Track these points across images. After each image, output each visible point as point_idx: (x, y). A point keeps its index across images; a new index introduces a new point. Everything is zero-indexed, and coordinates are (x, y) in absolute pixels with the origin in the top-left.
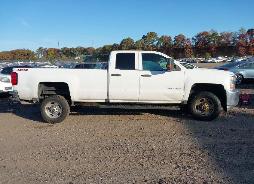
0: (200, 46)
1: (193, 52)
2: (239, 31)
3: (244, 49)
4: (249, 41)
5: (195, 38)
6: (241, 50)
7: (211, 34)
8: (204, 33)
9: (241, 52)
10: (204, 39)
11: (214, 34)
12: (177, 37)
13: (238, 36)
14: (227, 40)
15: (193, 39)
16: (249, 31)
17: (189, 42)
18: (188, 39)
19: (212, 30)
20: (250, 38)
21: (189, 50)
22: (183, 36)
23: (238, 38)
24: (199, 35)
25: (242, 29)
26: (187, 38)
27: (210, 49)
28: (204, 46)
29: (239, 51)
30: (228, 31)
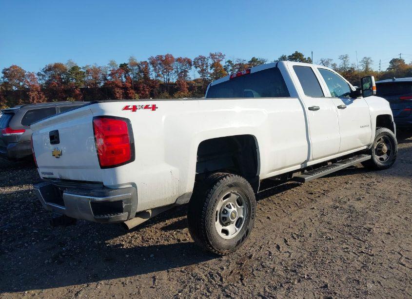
0: (55, 86)
1: (44, 96)
2: (109, 66)
3: (120, 91)
4: (124, 80)
5: (43, 73)
6: (118, 92)
7: (69, 68)
8: (57, 66)
9: (118, 96)
10: (59, 75)
11: (75, 68)
12: (7, 70)
13: (109, 73)
14: (95, 78)
15: (39, 74)
16: (122, 66)
17: (33, 79)
18: (30, 75)
19: (70, 62)
20: (125, 77)
21: (36, 93)
22: (20, 68)
23: (109, 75)
24: (49, 69)
25: (112, 64)
26: (29, 73)
27: (74, 91)
28: (63, 87)
29: (116, 94)
30: (94, 65)
